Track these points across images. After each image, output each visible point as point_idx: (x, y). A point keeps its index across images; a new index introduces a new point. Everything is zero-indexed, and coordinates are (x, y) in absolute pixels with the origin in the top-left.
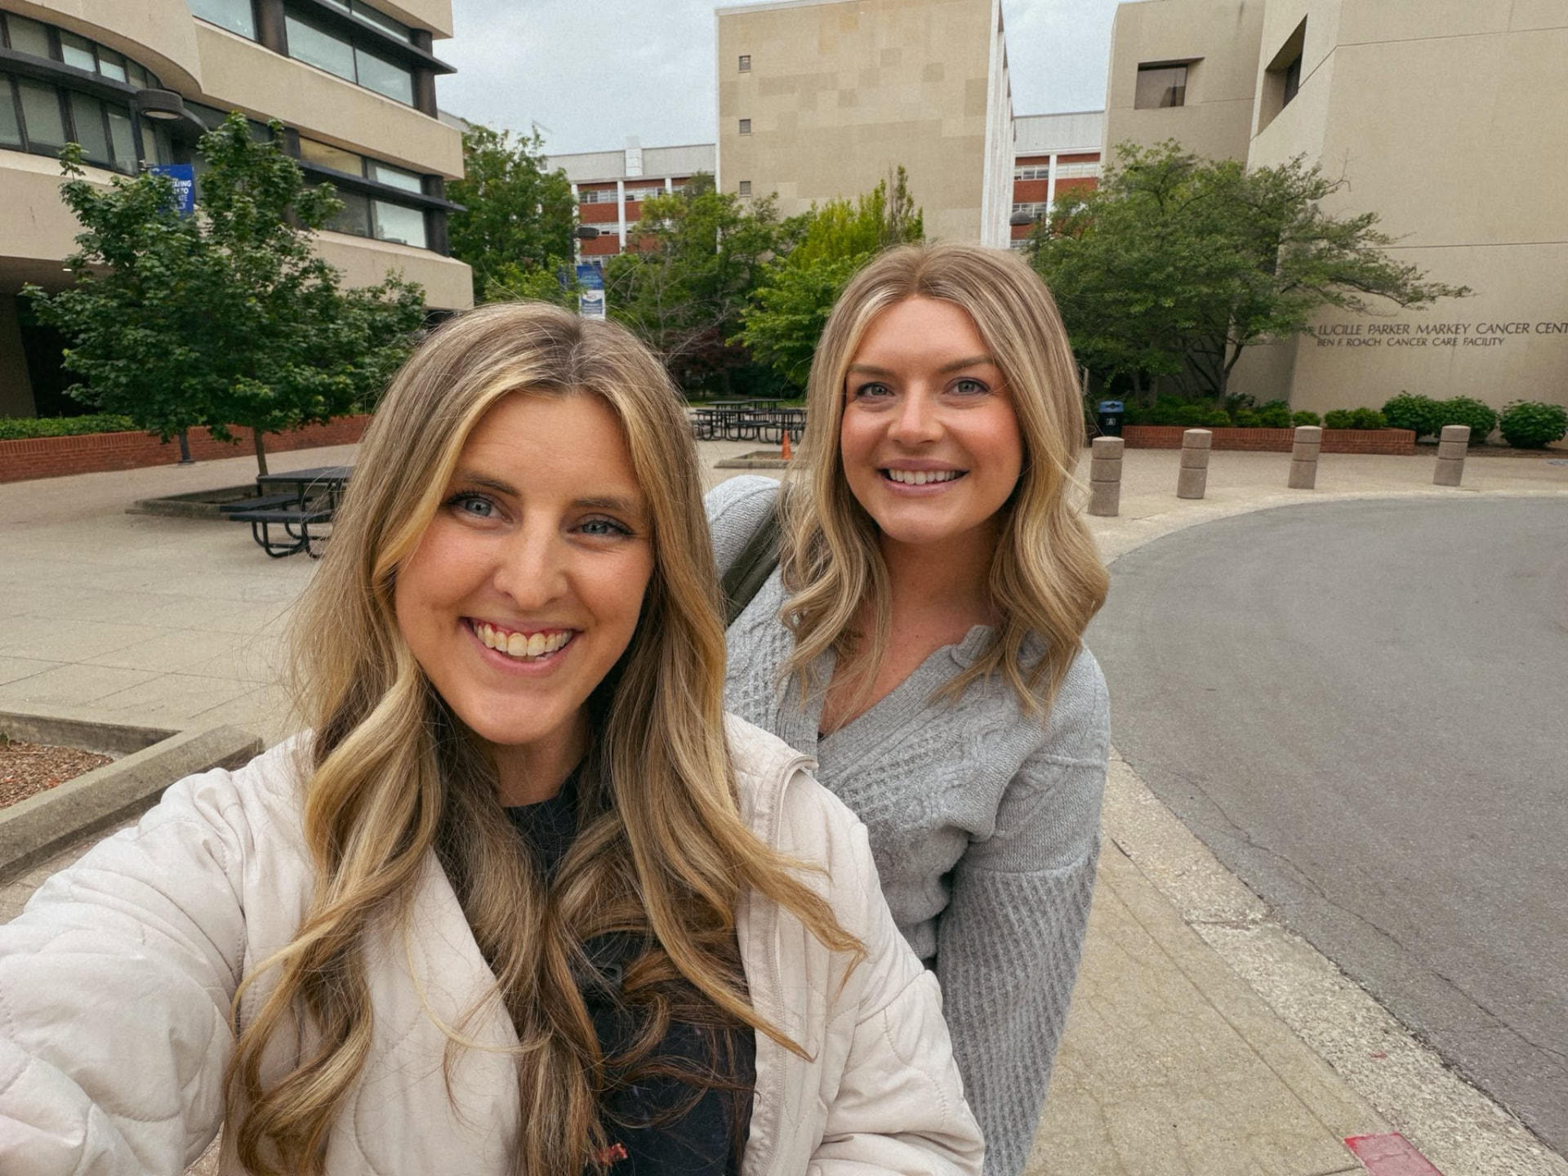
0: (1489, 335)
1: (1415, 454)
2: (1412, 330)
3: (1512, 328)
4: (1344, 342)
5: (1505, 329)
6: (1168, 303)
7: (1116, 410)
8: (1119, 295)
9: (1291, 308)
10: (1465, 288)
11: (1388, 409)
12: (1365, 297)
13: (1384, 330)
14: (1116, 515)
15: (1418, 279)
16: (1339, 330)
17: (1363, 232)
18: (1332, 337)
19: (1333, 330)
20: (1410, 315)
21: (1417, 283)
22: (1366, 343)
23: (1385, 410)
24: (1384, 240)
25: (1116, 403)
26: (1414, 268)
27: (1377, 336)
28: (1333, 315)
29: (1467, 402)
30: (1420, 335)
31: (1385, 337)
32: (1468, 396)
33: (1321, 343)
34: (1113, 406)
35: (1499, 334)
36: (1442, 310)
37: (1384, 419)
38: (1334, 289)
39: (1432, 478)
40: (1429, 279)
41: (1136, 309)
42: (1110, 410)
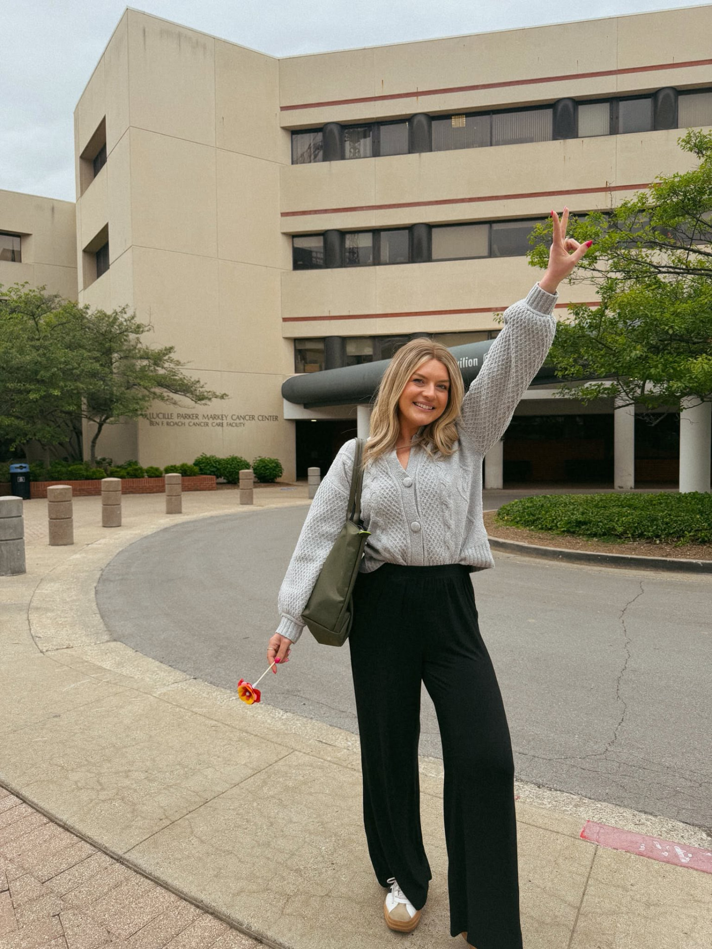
0: (238, 421)
1: (217, 489)
2: (200, 417)
3: (247, 418)
4: (165, 423)
5: (244, 418)
6: (56, 393)
7: (24, 470)
8: (19, 386)
9: (136, 400)
10: (225, 394)
11: (197, 463)
12: (176, 397)
13: (187, 416)
14: (72, 544)
15: (202, 387)
16: (161, 416)
17: (166, 358)
18: (157, 420)
19: (158, 415)
20: (200, 409)
21: (201, 389)
22: (177, 424)
23: (195, 464)
24: (178, 363)
25: (24, 465)
26: (198, 381)
27: (182, 420)
28: (157, 406)
29: (236, 458)
30: (204, 420)
31: (187, 421)
32: (235, 455)
33: (152, 423)
34: (21, 467)
35: (242, 421)
36: (214, 407)
37: (196, 469)
38: (158, 390)
39: (238, 501)
40: (207, 388)
41: (32, 396)
42: (19, 471)
